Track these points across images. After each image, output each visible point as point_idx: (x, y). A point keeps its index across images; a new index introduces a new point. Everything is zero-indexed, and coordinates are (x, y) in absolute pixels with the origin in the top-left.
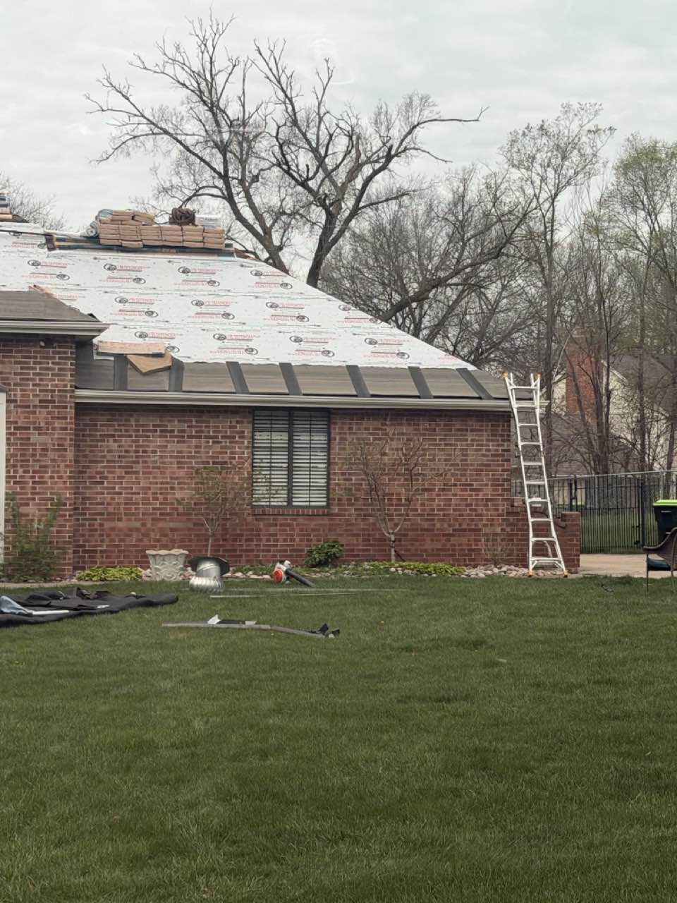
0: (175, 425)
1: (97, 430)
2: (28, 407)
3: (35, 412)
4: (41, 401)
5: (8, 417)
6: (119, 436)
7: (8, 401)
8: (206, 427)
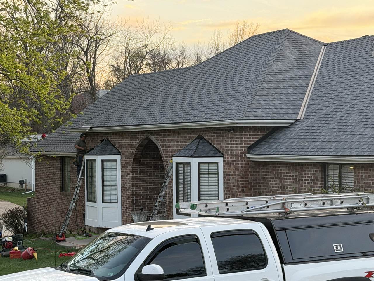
0: (294, 173)
1: (269, 175)
2: (229, 164)
3: (230, 166)
4: (232, 161)
5: (224, 169)
6: (276, 178)
7: (224, 161)
8: (305, 174)
